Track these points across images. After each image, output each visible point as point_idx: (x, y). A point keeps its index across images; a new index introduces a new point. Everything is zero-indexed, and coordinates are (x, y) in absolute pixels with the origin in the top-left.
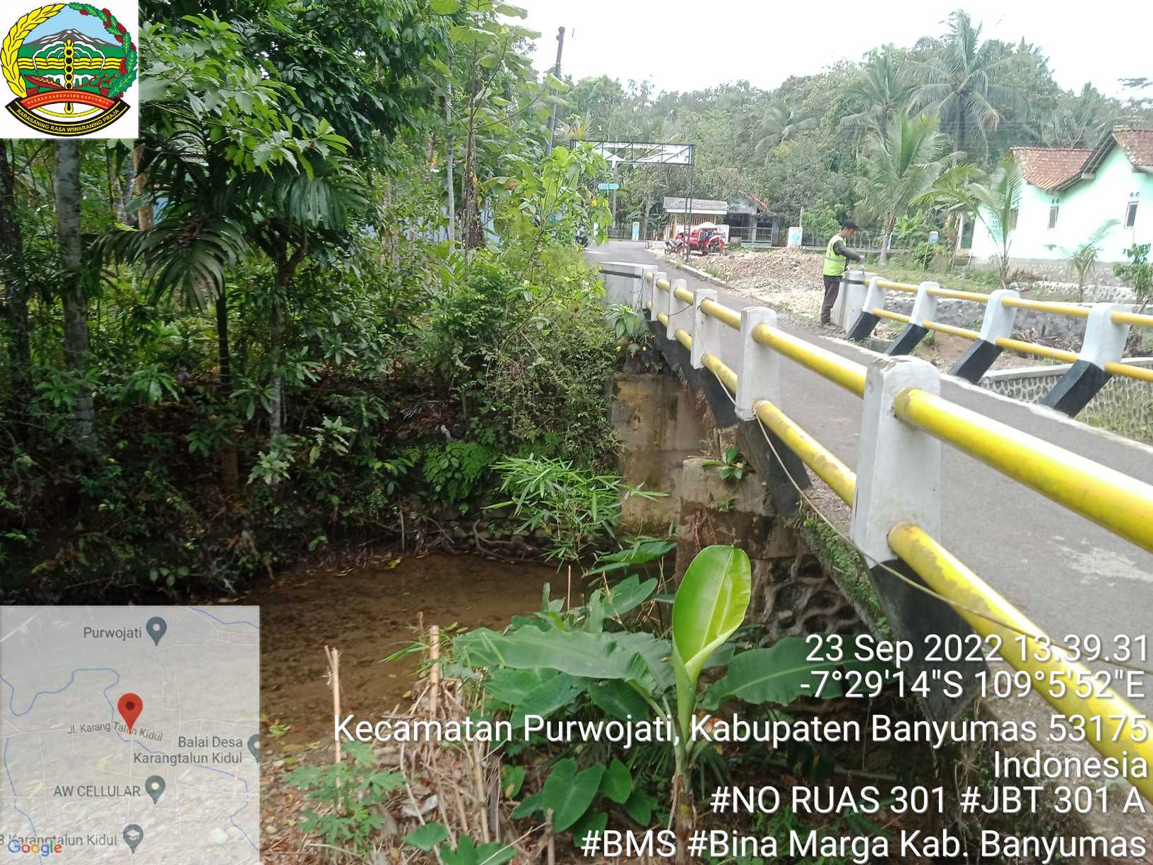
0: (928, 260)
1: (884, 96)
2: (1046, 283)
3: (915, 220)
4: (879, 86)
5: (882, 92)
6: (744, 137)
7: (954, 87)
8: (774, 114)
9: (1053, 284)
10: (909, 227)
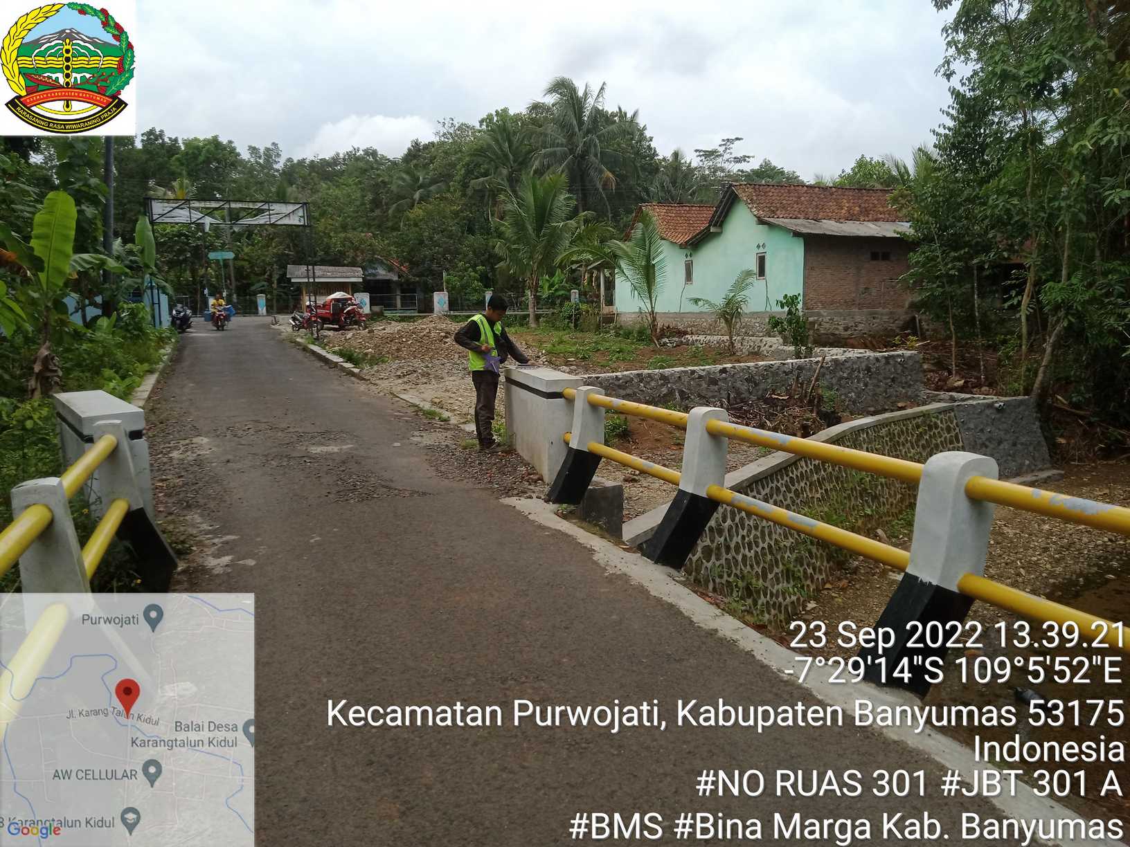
0: (577, 320)
1: (508, 159)
2: (695, 338)
3: (556, 279)
4: (502, 151)
5: (506, 156)
6: (376, 203)
7: (572, 151)
8: (404, 180)
9: (701, 338)
10: (551, 286)
